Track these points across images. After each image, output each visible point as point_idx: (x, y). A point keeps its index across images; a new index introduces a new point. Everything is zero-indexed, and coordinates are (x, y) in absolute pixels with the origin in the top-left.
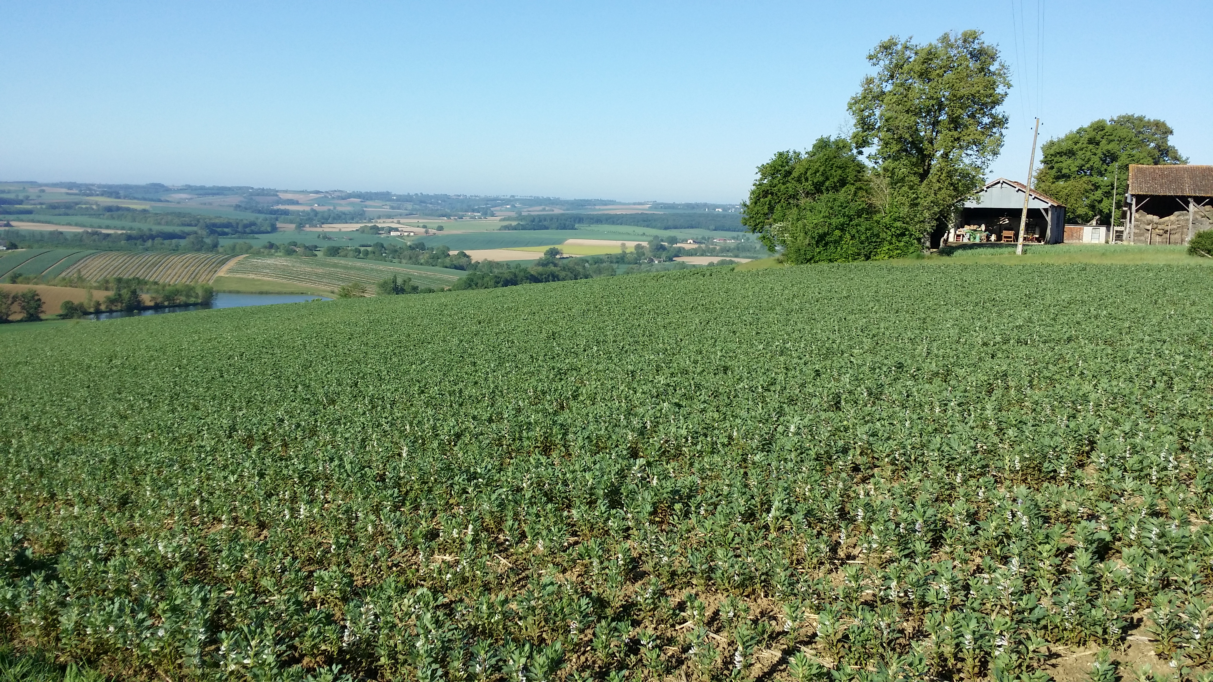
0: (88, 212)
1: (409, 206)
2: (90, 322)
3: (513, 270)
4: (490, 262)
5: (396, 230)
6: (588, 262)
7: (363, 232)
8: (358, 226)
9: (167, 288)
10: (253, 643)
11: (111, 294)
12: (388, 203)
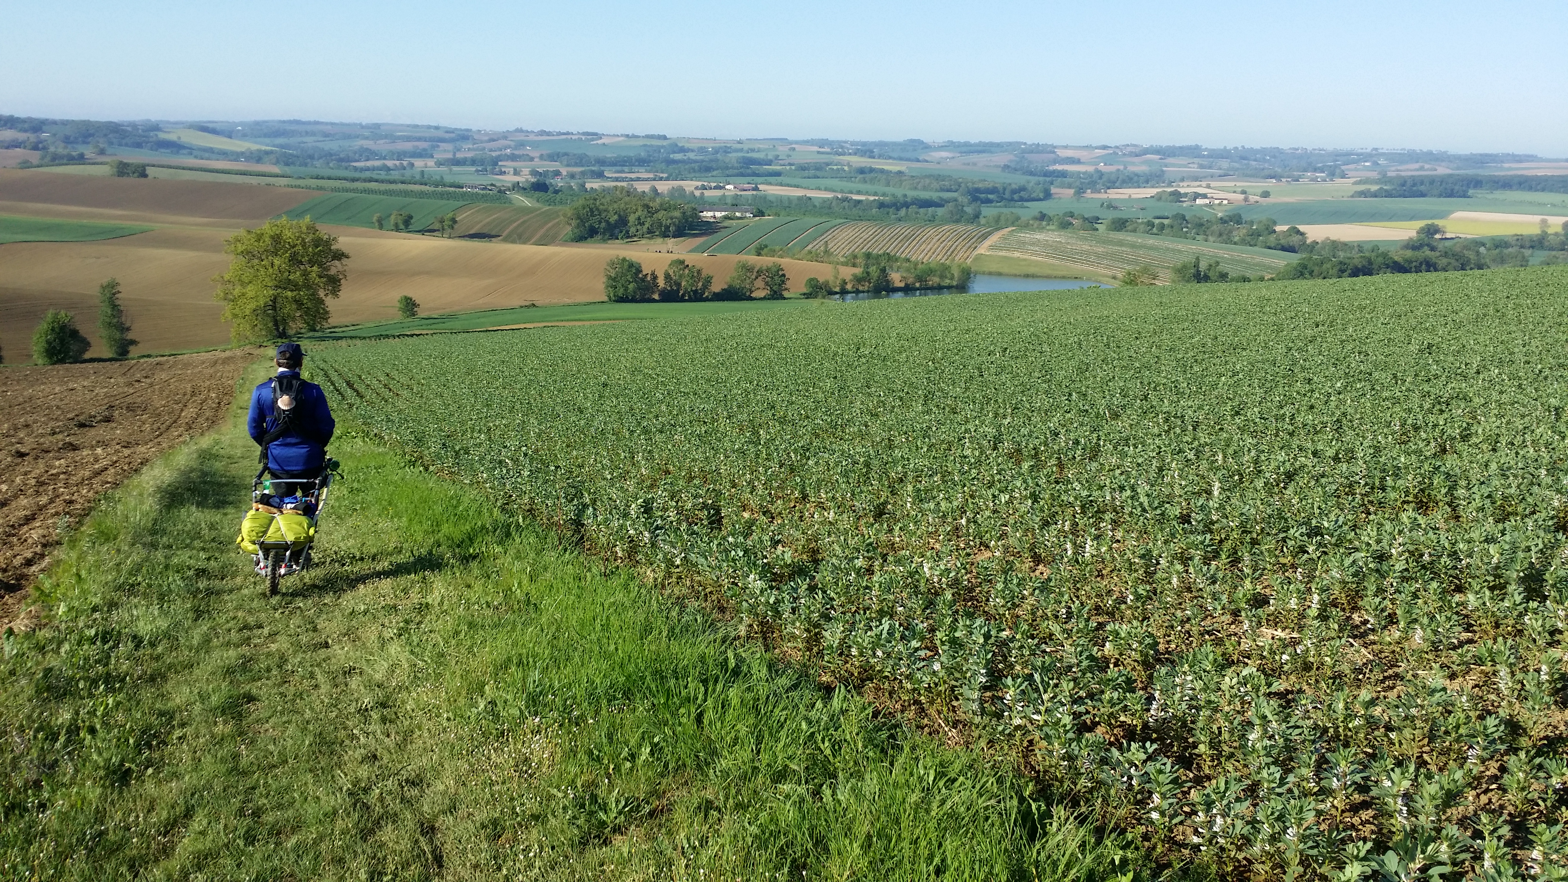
0: (839, 175)
1: (1225, 164)
2: (834, 303)
3: (1367, 254)
4: (1334, 242)
5: (1204, 196)
6: (1484, 245)
7: (1160, 199)
8: (1153, 191)
9: (920, 266)
10: (1045, 697)
11: (858, 271)
12: (1196, 160)
